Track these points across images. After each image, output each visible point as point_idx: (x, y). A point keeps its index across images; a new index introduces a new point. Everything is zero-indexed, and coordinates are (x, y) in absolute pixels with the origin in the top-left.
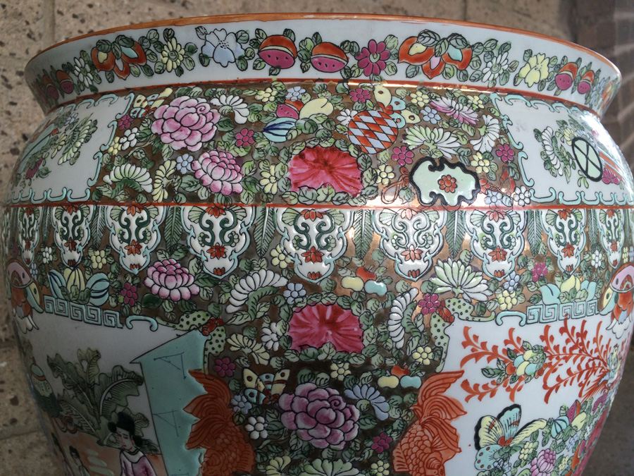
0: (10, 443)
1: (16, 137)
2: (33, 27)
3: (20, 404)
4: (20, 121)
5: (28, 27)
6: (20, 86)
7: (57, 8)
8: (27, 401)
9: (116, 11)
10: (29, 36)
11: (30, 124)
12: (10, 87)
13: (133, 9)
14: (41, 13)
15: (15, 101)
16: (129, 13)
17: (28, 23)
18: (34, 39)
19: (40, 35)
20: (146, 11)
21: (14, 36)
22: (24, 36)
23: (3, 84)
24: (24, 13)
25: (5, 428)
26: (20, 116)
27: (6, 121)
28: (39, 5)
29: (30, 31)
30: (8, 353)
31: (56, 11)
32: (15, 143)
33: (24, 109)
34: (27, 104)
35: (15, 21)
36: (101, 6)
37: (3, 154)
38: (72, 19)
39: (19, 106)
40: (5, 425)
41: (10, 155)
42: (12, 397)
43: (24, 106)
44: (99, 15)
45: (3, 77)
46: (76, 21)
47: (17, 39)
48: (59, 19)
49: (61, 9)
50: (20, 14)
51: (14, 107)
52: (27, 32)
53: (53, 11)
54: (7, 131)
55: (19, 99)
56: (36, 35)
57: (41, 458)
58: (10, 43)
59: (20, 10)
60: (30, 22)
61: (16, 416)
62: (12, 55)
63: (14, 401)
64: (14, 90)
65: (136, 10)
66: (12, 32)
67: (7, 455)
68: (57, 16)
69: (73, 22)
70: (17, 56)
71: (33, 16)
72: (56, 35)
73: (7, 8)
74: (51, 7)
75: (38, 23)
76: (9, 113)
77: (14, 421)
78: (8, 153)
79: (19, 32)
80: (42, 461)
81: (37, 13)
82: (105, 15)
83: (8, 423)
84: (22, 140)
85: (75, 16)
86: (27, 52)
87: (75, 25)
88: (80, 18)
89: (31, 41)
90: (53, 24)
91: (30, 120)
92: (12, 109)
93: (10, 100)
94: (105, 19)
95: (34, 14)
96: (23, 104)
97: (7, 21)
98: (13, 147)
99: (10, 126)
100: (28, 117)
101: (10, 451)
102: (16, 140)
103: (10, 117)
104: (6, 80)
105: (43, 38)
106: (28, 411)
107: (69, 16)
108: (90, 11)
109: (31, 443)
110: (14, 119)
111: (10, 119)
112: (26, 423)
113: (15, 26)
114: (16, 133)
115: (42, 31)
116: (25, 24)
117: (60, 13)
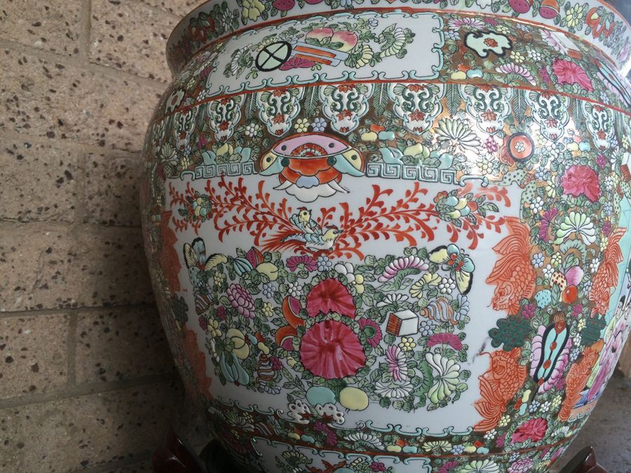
0: (28, 409)
1: (53, 122)
2: (71, 28)
3: (40, 371)
4: (57, 108)
5: (67, 27)
6: (59, 77)
7: (93, 14)
8: (46, 369)
9: (142, 22)
10: (68, 35)
11: (65, 111)
12: (50, 77)
13: (156, 21)
14: (78, 16)
15: (54, 89)
16: (152, 25)
17: (67, 24)
18: (72, 39)
19: (77, 35)
20: (168, 24)
21: (55, 34)
22: (64, 36)
23: (44, 74)
24: (65, 15)
25: (24, 394)
26: (58, 103)
27: (45, 106)
28: (78, 10)
29: (69, 30)
30: (32, 321)
31: (92, 16)
32: (51, 128)
33: (62, 97)
34: (64, 93)
35: (56, 22)
36: (129, 16)
37: (40, 136)
38: (105, 24)
39: (57, 93)
40: (24, 391)
41: (46, 137)
42: (34, 364)
43: (62, 94)
44: (127, 24)
45: (44, 68)
46: (109, 27)
47: (57, 37)
48: (94, 23)
49: (96, 15)
50: (62, 16)
51: (52, 94)
52: (67, 32)
53: (89, 17)
54: (45, 115)
55: (58, 88)
56: (74, 35)
57: (57, 426)
58: (51, 39)
59: (61, 13)
60: (69, 23)
61: (35, 384)
62: (53, 50)
63: (35, 368)
64: (53, 80)
65: (158, 23)
66: (54, 31)
67: (25, 421)
68: (92, 19)
69: (106, 27)
70: (57, 52)
71: (72, 18)
72: (91, 36)
73: (50, 10)
74: (87, 13)
75: (76, 25)
76: (48, 99)
77: (33, 388)
78: (44, 135)
79: (60, 31)
80: (57, 429)
81: (76, 16)
82: (133, 24)
83: (28, 390)
84: (58, 125)
85: (107, 22)
86: (66, 49)
87: (107, 30)
88: (112, 25)
89: (69, 40)
90: (89, 27)
91: (66, 107)
92: (51, 95)
93: (51, 88)
94: (132, 28)
95: (74, 17)
96: (61, 92)
97: (49, 21)
98: (49, 130)
99: (48, 112)
100: (64, 104)
101: (28, 417)
102: (52, 124)
103: (49, 102)
104: (47, 71)
105: (80, 38)
106: (46, 379)
107: (102, 21)
108: (120, 19)
109: (48, 411)
110: (52, 105)
111: (48, 104)
112: (44, 391)
113: (57, 26)
114: (53, 118)
115: (78, 32)
116: (65, 24)
117: (95, 18)
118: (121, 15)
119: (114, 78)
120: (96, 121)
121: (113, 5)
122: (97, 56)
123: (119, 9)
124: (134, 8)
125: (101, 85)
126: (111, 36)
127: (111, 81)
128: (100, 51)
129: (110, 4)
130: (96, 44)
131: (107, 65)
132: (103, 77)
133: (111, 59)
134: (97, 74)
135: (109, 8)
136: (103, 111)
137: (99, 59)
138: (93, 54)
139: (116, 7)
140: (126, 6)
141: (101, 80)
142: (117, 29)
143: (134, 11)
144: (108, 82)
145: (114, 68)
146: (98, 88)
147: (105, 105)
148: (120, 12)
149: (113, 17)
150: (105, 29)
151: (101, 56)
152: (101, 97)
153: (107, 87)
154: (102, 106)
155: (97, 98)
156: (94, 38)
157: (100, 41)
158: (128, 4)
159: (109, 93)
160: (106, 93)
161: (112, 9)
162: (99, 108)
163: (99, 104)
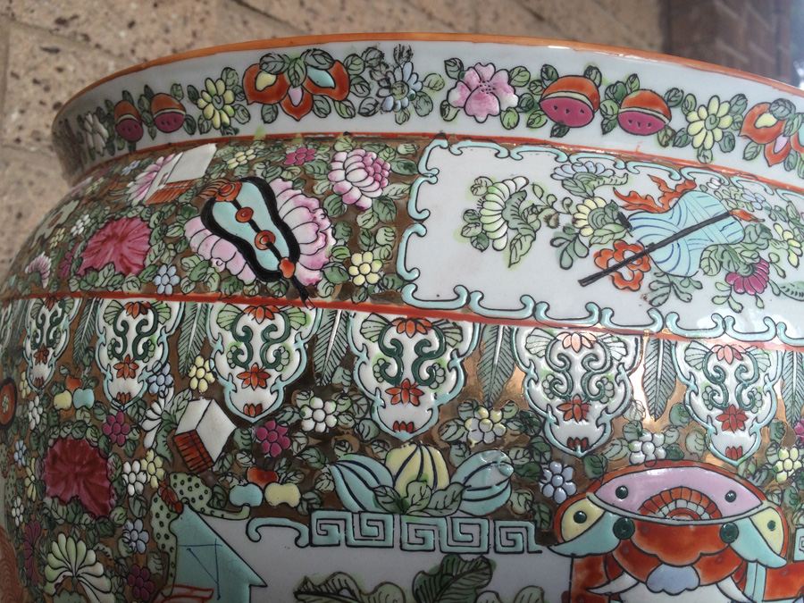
118: (60, 70)
119: (44, 169)
120: (9, 239)
121: (46, 55)
122: (16, 135)
123: (58, 59)
124: (83, 58)
125: (19, 183)
126: (42, 103)
127: (39, 174)
128: (21, 128)
129: (42, 52)
130: (15, 116)
131: (33, 149)
132: (24, 168)
133: (38, 140)
134: (13, 164)
135: (39, 60)
136: (22, 222)
137: (18, 140)
138: (9, 131)
139: (53, 57)
140: (71, 56)
141: (20, 174)
142: (52, 92)
143: (83, 64)
144: (32, 177)
145: (44, 154)
146: (13, 187)
147: (24, 213)
148: (59, 64)
149: (47, 72)
150: (32, 92)
151: (24, 135)
152: (20, 201)
153: (31, 183)
154: (19, 216)
155: (13, 202)
156: (11, 107)
157: (22, 112)
158: (74, 53)
159: (34, 194)
160: (30, 195)
161: (46, 61)
162: (13, 219)
163: (15, 212)
